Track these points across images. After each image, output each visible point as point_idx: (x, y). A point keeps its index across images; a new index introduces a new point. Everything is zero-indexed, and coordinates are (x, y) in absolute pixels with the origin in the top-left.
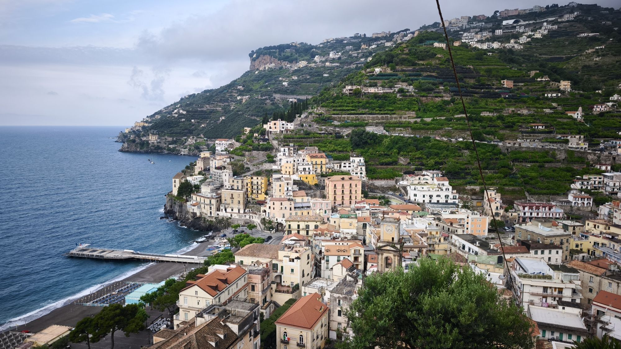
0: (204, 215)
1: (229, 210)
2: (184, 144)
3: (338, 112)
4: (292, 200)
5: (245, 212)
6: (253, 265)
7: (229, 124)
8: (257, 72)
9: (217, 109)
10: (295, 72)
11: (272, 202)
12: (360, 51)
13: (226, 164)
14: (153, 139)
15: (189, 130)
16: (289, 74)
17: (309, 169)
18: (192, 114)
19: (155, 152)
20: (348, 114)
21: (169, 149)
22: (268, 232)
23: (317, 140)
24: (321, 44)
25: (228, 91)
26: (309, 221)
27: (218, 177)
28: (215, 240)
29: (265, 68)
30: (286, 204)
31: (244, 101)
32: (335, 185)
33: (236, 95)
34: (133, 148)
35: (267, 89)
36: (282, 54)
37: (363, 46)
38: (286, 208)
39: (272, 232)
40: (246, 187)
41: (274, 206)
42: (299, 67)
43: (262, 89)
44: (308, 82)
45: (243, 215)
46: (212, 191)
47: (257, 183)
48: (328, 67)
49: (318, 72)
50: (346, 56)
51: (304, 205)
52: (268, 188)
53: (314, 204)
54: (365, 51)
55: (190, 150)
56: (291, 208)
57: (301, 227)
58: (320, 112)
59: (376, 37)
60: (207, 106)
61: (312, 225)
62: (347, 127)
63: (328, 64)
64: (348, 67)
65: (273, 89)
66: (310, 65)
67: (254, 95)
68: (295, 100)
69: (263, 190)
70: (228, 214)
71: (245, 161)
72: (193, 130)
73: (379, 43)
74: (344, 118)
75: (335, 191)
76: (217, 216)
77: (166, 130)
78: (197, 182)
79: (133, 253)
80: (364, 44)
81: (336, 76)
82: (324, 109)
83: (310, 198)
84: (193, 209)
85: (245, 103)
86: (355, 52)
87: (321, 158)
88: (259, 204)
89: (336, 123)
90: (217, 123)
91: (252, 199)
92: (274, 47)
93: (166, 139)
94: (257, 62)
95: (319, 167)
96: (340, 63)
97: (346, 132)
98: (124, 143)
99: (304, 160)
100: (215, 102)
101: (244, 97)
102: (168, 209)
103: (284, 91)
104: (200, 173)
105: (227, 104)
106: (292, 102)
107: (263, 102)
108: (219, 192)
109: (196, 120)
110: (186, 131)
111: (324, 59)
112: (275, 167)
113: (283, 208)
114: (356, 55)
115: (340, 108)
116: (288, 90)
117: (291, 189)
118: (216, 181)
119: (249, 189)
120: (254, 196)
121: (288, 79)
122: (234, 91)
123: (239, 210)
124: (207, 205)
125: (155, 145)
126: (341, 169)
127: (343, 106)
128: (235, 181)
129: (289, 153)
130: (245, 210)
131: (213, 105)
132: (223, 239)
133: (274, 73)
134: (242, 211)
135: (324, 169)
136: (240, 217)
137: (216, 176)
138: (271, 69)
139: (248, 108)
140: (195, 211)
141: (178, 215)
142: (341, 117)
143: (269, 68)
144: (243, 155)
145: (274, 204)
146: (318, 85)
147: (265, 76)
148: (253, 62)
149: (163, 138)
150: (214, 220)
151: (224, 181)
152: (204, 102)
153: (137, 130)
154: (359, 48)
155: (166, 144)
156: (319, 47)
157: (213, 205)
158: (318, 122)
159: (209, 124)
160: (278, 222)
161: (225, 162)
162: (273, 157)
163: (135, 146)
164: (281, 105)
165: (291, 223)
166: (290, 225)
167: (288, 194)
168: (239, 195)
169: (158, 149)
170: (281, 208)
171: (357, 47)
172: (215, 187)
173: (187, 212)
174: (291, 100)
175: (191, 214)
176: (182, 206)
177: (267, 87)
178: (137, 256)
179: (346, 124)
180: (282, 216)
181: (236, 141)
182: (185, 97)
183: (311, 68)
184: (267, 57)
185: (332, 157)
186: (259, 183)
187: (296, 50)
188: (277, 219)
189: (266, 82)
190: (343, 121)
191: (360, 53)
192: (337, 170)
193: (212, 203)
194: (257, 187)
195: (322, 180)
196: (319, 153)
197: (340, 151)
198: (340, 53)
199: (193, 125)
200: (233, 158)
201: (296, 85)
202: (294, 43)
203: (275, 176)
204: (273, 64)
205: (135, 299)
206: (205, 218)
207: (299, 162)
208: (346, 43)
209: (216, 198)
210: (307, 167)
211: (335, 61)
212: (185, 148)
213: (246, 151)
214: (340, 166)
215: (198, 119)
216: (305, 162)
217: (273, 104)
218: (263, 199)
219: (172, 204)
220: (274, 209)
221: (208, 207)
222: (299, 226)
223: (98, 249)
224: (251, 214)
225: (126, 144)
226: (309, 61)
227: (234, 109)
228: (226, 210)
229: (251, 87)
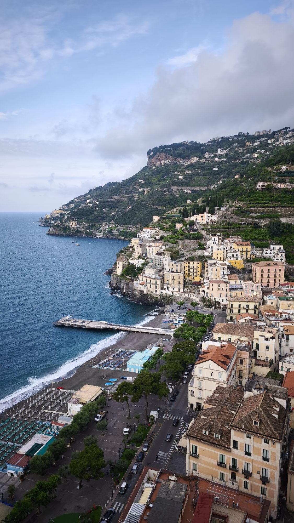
0: (149, 293)
1: (171, 289)
2: (99, 229)
3: (254, 205)
4: (227, 282)
5: (184, 291)
6: (236, 342)
7: (135, 212)
8: (154, 168)
9: (124, 199)
10: (188, 167)
11: (211, 284)
12: (245, 148)
13: (162, 250)
14: (73, 225)
15: (102, 217)
16: (183, 168)
17: (237, 255)
18: (103, 204)
19: (75, 236)
20: (263, 207)
21: (87, 233)
22: (208, 308)
23: (239, 230)
24: (209, 142)
25: (131, 184)
26: (249, 302)
27: (159, 261)
28: (166, 314)
29: (161, 164)
30: (223, 286)
31: (146, 193)
32: (262, 270)
33: (138, 187)
34: (58, 232)
35: (165, 182)
36: (176, 152)
37: (247, 144)
38: (222, 289)
39: (212, 309)
40: (183, 270)
41: (212, 287)
42: (192, 163)
43: (161, 182)
44: (200, 176)
45: (183, 293)
46: (156, 273)
47: (194, 267)
48: (216, 162)
49: (208, 167)
50: (232, 152)
51: (237, 287)
52: (203, 271)
53: (247, 286)
54: (250, 147)
55: (104, 234)
56: (227, 289)
57: (242, 307)
58: (238, 205)
59: (258, 135)
60: (115, 197)
61: (251, 305)
62: (263, 218)
63: (216, 159)
64: (235, 162)
65: (171, 182)
66: (201, 161)
67: (154, 187)
68: (190, 191)
69: (199, 273)
70: (170, 292)
71: (180, 248)
72: (105, 217)
73: (262, 140)
74: (260, 210)
75: (262, 275)
76: (161, 294)
77: (83, 217)
78: (139, 265)
79: (107, 324)
80: (248, 142)
81: (225, 170)
82: (241, 202)
83: (242, 281)
84: (141, 288)
85: (148, 194)
86: (241, 149)
87: (247, 246)
88: (196, 285)
89: (253, 215)
90: (125, 211)
91: (189, 280)
92: (169, 146)
93: (84, 225)
94: (154, 159)
95: (245, 253)
96: (228, 159)
97: (264, 222)
98: (50, 228)
99: (231, 247)
100: (121, 193)
101: (146, 189)
102: (114, 286)
103: (180, 184)
104: (139, 257)
105: (131, 195)
106: (187, 193)
107: (162, 193)
108: (161, 274)
109: (107, 209)
110: (99, 218)
111: (213, 156)
112: (206, 254)
113: (221, 289)
114: (242, 151)
115: (255, 202)
116: (184, 182)
117: (226, 273)
118: (157, 265)
119: (187, 272)
120: (191, 278)
121: (182, 173)
122: (137, 184)
123: (179, 289)
124: (153, 284)
125: (75, 230)
126: (263, 256)
127: (258, 200)
128: (175, 265)
129: (219, 242)
130: (184, 290)
131: (120, 196)
132: (172, 313)
133: (169, 168)
134: (181, 290)
135: (249, 255)
136: (180, 295)
137: (158, 261)
138: (167, 165)
139: (150, 198)
140: (142, 289)
141: (125, 292)
142: (257, 210)
143: (165, 164)
144: (176, 243)
145: (212, 286)
146: (208, 177)
147: (162, 171)
148: (151, 160)
149: (81, 224)
150: (159, 297)
151: (165, 264)
152: (112, 194)
153: (56, 217)
154: (243, 145)
155: (84, 228)
156: (208, 145)
157: (158, 285)
158: (237, 214)
159: (117, 212)
160: (216, 301)
161: (161, 248)
162: (203, 245)
163: (59, 230)
164: (177, 196)
165: (233, 303)
166: (232, 305)
167: (224, 277)
168: (179, 277)
169: (78, 233)
170: (219, 289)
171: (242, 144)
172: (157, 270)
173: (136, 290)
174: (186, 191)
175: (139, 291)
176: (128, 284)
177: (164, 180)
178: (113, 327)
179: (263, 216)
180: (219, 296)
181: (161, 230)
182: (93, 189)
183: (203, 164)
184: (163, 155)
185: (254, 245)
186: (195, 267)
187: (187, 148)
188: (215, 299)
189: (163, 176)
190: (259, 213)
191: (245, 149)
192: (259, 257)
193: (157, 283)
194: (193, 270)
195: (248, 265)
196: (243, 241)
197: (260, 240)
198: (227, 150)
199: (105, 213)
200: (167, 245)
201: (190, 178)
202: (185, 142)
203: (210, 262)
204: (168, 161)
205: (139, 365)
206: (151, 295)
207: (227, 249)
208: (231, 141)
209: (161, 279)
210: (235, 254)
211: (223, 157)
212: (100, 232)
213: (178, 239)
214: (262, 252)
215: (108, 208)
216: (232, 250)
217: (171, 195)
218: (199, 281)
219: (117, 282)
220: (212, 289)
221: (153, 286)
222: (240, 305)
223: (78, 320)
224: (189, 293)
225: (52, 229)
226: (201, 157)
227: (138, 199)
228: (168, 289)
229: (151, 180)
